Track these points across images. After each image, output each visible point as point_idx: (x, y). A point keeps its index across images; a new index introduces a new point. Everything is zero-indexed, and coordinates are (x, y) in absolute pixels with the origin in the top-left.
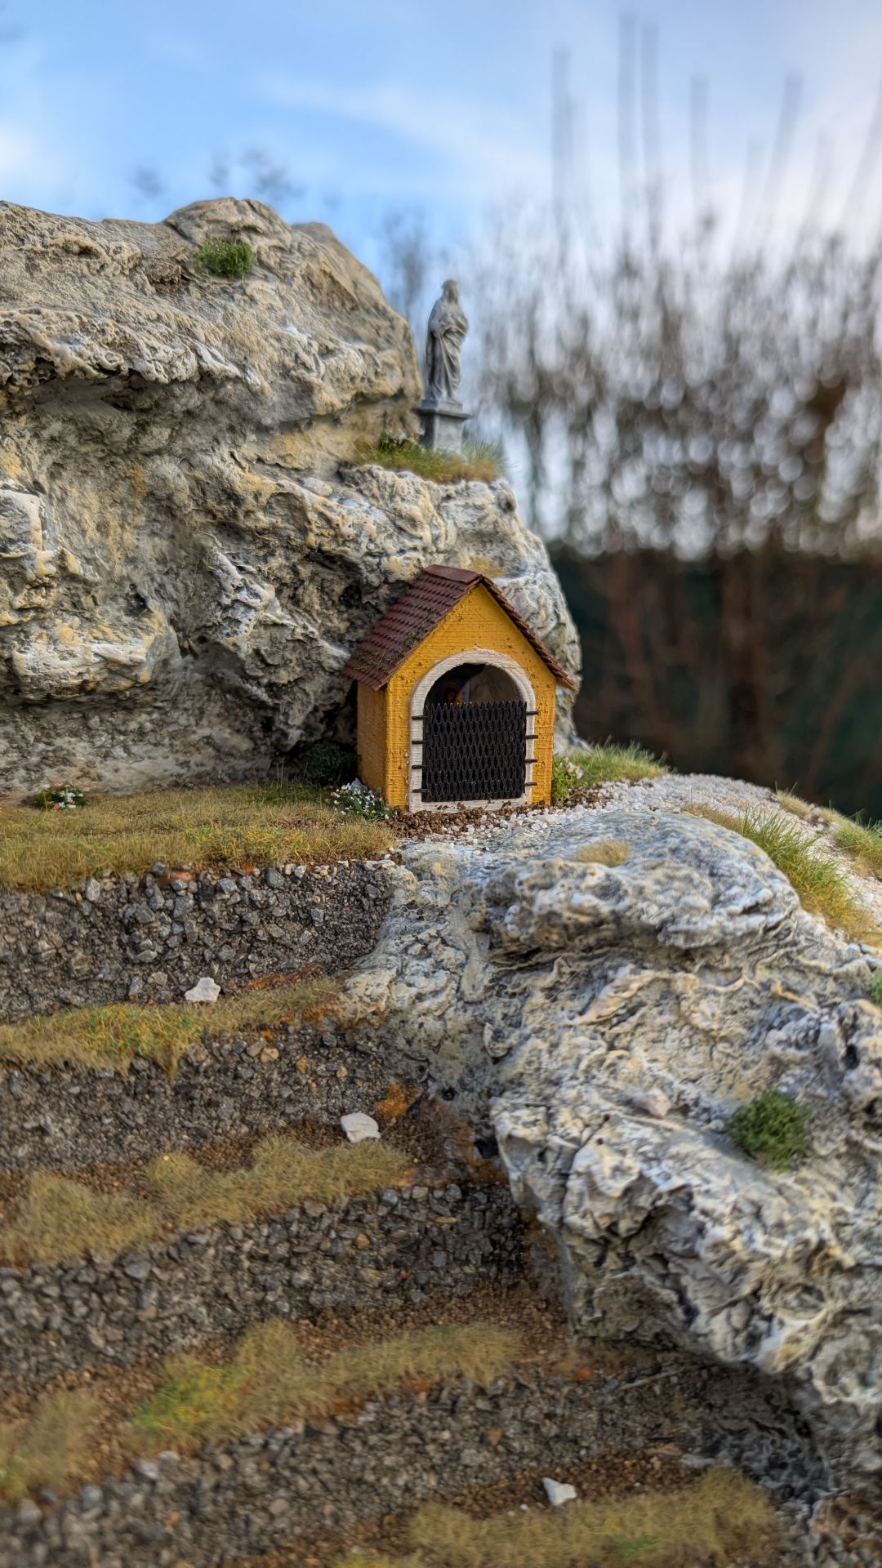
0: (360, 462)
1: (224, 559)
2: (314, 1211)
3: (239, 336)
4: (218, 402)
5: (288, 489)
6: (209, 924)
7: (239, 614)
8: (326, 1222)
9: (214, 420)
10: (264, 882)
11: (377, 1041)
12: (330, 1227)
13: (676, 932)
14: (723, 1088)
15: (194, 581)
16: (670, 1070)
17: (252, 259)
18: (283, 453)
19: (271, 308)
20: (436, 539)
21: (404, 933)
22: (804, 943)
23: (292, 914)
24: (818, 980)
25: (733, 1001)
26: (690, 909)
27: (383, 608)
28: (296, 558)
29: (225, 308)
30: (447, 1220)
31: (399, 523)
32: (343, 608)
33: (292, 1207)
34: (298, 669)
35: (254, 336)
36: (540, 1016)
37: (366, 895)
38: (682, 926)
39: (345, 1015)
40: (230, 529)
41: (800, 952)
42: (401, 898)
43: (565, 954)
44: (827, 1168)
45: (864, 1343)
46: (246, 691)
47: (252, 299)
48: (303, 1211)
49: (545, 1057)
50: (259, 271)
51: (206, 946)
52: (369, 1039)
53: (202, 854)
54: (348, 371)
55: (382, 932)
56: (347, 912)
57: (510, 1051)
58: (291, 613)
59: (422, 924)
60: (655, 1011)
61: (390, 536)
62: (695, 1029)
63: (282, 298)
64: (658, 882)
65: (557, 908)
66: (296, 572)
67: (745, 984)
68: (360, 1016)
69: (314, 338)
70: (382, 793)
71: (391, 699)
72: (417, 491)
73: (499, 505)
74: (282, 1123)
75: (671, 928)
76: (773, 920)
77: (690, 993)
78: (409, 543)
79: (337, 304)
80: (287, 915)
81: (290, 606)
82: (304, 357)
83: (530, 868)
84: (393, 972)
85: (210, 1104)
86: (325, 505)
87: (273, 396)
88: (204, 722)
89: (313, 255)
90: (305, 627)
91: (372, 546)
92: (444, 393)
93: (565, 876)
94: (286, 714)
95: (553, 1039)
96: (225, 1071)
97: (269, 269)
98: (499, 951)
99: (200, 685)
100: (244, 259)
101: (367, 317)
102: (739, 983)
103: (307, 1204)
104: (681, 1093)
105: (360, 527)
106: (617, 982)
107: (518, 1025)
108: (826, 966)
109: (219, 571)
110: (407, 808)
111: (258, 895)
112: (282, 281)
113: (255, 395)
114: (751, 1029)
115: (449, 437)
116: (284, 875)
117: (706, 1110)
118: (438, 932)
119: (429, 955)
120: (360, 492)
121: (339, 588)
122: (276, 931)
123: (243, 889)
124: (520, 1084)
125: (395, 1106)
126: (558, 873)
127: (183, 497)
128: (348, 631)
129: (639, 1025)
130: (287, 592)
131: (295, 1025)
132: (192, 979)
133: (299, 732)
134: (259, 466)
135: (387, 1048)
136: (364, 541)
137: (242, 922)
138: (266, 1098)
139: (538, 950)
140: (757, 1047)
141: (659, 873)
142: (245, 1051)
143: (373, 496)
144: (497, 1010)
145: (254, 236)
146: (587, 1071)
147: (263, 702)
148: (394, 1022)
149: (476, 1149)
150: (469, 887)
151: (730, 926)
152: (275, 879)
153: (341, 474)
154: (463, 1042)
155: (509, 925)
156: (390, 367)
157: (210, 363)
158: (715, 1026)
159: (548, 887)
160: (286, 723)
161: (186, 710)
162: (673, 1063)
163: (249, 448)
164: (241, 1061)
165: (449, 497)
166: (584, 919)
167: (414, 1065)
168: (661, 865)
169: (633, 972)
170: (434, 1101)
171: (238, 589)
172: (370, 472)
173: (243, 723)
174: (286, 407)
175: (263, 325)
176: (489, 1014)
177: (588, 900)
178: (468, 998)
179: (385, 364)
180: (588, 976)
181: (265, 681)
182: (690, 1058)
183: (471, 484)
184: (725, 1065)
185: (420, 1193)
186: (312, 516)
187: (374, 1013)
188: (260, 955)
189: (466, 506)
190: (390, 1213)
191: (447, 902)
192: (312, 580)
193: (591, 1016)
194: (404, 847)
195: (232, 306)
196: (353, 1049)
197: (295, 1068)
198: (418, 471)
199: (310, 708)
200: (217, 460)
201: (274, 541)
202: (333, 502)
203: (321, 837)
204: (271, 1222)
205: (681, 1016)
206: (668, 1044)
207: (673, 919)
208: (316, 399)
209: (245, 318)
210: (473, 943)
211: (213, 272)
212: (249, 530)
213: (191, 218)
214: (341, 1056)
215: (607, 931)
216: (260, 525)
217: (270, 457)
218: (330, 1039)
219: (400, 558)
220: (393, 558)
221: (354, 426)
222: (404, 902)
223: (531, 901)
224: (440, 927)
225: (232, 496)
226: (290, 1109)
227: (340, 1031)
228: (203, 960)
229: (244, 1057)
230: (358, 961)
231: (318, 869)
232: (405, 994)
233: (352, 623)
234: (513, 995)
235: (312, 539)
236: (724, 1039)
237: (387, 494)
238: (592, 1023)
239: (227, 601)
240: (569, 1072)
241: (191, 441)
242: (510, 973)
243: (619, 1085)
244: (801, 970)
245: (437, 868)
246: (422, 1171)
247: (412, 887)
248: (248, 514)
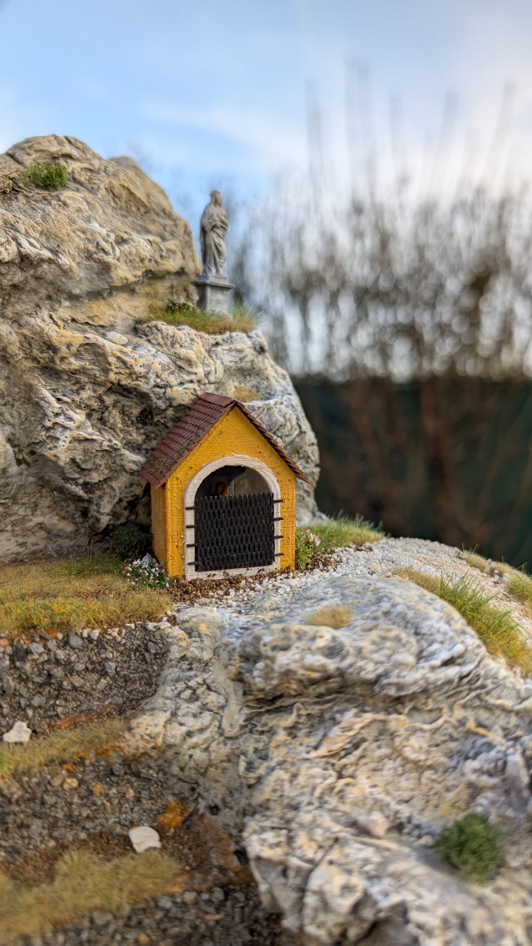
0: (149, 320)
1: (46, 393)
2: (100, 920)
3: (54, 230)
4: (37, 278)
5: (92, 341)
6: (23, 679)
7: (58, 433)
8: (112, 928)
9: (35, 292)
10: (65, 643)
11: (156, 769)
12: (116, 931)
13: (389, 684)
14: (430, 808)
15: (23, 410)
16: (388, 793)
17: (65, 175)
18: (91, 315)
19: (79, 210)
20: (207, 374)
21: (178, 680)
22: (490, 686)
23: (91, 667)
24: (503, 716)
25: (437, 736)
26: (399, 665)
27: (170, 424)
28: (101, 390)
29: (44, 210)
30: (213, 917)
31: (179, 363)
32: (140, 425)
33: (83, 917)
34: (106, 472)
35: (66, 230)
36: (283, 751)
37: (147, 650)
38: (393, 679)
39: (129, 751)
40: (50, 371)
41: (488, 693)
42: (175, 653)
43: (302, 700)
44: (518, 878)
46: (67, 489)
47: (65, 204)
48: (92, 921)
49: (287, 786)
50: (72, 185)
51: (21, 695)
52: (150, 768)
53: (17, 623)
54: (138, 254)
55: (161, 679)
56: (134, 664)
57: (259, 780)
58: (99, 430)
59: (192, 673)
60: (375, 745)
61: (173, 373)
62: (406, 760)
63: (88, 203)
64: (374, 643)
65: (293, 666)
66: (102, 401)
67: (446, 722)
68: (141, 751)
69: (113, 231)
70: (164, 567)
71: (169, 494)
72: (192, 340)
73: (255, 349)
74: (83, 835)
75: (385, 681)
76: (466, 669)
77: (402, 731)
78: (187, 378)
79: (134, 209)
80: (87, 668)
81: (99, 425)
82: (103, 244)
83: (272, 633)
84: (168, 714)
85: (22, 826)
86: (121, 351)
87: (80, 273)
88: (38, 512)
89: (115, 175)
90: (110, 441)
91: (158, 380)
92: (214, 270)
93: (299, 638)
94: (98, 505)
95: (293, 770)
96: (33, 799)
97: (81, 184)
98: (250, 697)
99: (34, 486)
100: (60, 176)
101: (156, 218)
102: (441, 721)
103: (96, 915)
104: (397, 812)
105: (149, 367)
106: (343, 725)
107: (265, 758)
108: (508, 703)
109: (42, 403)
110: (184, 577)
111: (61, 654)
112: (90, 192)
113: (66, 272)
114: (451, 757)
115: (218, 302)
116: (82, 638)
117: (418, 827)
118: (204, 681)
119: (197, 699)
120: (149, 341)
121: (136, 411)
122: (77, 681)
123: (49, 650)
124: (268, 809)
125: (173, 818)
126: (293, 636)
127: (14, 349)
128: (144, 442)
129: (362, 757)
130: (96, 416)
131: (91, 757)
132: (11, 722)
133: (108, 518)
134: (73, 324)
135: (165, 774)
136: (152, 377)
137: (50, 676)
138: (69, 817)
139: (281, 696)
140: (456, 774)
141: (374, 635)
142: (49, 783)
143: (159, 344)
144: (250, 745)
145: (70, 161)
146: (320, 798)
147: (80, 497)
148: (170, 754)
149: (235, 858)
150: (227, 645)
151: (432, 677)
152: (75, 641)
153: (137, 329)
154: (224, 770)
155: (257, 679)
156: (174, 252)
157: (27, 248)
158: (422, 757)
159: (285, 649)
160: (98, 512)
161: (24, 504)
162: (390, 788)
163: (65, 311)
164: (46, 791)
165: (217, 344)
166: (315, 675)
167: (186, 787)
168: (375, 627)
169: (356, 715)
170: (202, 816)
171: (57, 415)
172: (156, 327)
173: (67, 512)
174: (91, 281)
175: (72, 222)
176: (243, 748)
177: (318, 660)
178: (228, 734)
179: (168, 250)
180: (321, 716)
181: (81, 481)
182: (404, 783)
183: (234, 334)
184: (431, 789)
185: (189, 897)
186: (112, 359)
187: (153, 748)
188: (66, 700)
189: (230, 350)
190: (166, 916)
191: (211, 656)
192: (114, 406)
193: (323, 751)
194: (179, 611)
195: (49, 209)
196: (137, 775)
197: (91, 793)
198: (192, 325)
199: (116, 500)
200: (39, 321)
201: (84, 379)
202: (128, 349)
203: (113, 605)
204: (65, 931)
205: (395, 750)
206: (385, 772)
207: (386, 674)
208: (113, 275)
209: (58, 218)
210: (230, 690)
211: (37, 186)
212: (64, 371)
213: (23, 149)
214: (129, 781)
215: (334, 683)
216: (72, 367)
217: (81, 317)
218: (118, 768)
219: (180, 389)
220: (175, 388)
221: (148, 295)
222: (178, 655)
223: (273, 660)
224: (206, 676)
225: (51, 347)
226: (89, 825)
227: (126, 762)
228: (20, 707)
229: (49, 787)
230: (143, 702)
231: (110, 631)
232: (176, 732)
233: (148, 436)
234: (262, 733)
235: (112, 376)
236: (430, 767)
237: (169, 343)
238: (324, 757)
239: (48, 424)
240: (305, 799)
241: (19, 307)
242: (260, 714)
243: (346, 808)
244: (489, 708)
245: (203, 628)
246: (192, 877)
247: (184, 644)
248: (63, 359)
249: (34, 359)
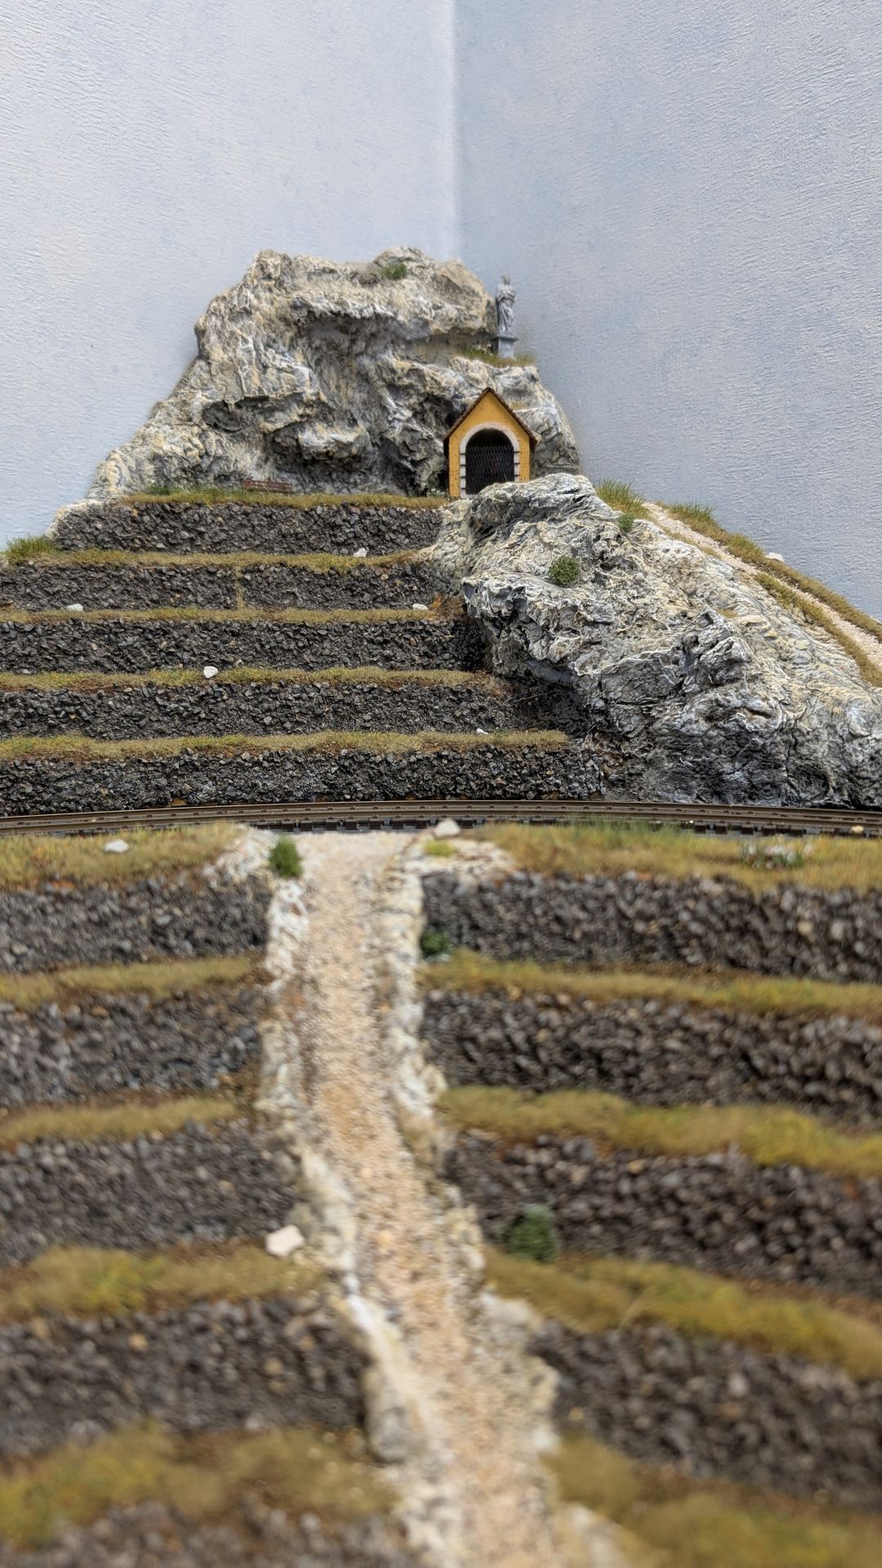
1: (390, 400)
4: (385, 329)
7: (395, 424)
8: (397, 628)
9: (383, 338)
10: (388, 513)
11: (429, 574)
12: (399, 632)
15: (377, 412)
18: (418, 355)
23: (400, 530)
28: (421, 399)
33: (384, 620)
34: (425, 454)
37: (432, 521)
39: (416, 564)
40: (392, 387)
44: (586, 586)
45: (597, 655)
48: (388, 623)
51: (364, 540)
52: (425, 572)
53: (363, 501)
54: (448, 316)
55: (437, 537)
56: (423, 530)
66: (422, 406)
82: (425, 309)
85: (360, 595)
87: (410, 326)
88: (385, 482)
92: (504, 328)
94: (419, 475)
96: (366, 582)
99: (383, 464)
103: (390, 620)
109: (388, 406)
111: (385, 519)
115: (507, 349)
116: (396, 511)
118: (458, 532)
122: (393, 536)
123: (379, 515)
127: (372, 374)
132: (357, 548)
133: (426, 484)
134: (407, 360)
136: (453, 390)
137: (379, 530)
138: (384, 597)
142: (374, 574)
143: (458, 370)
147: (409, 469)
148: (436, 565)
152: (393, 513)
160: (419, 480)
161: (376, 474)
163: (402, 352)
164: (372, 578)
165: (500, 372)
171: (395, 412)
173: (401, 482)
181: (409, 458)
186: (428, 379)
190: (424, 629)
194: (449, 504)
197: (395, 584)
199: (431, 472)
200: (386, 357)
204: (375, 626)
205: (540, 539)
212: (400, 387)
216: (405, 384)
217: (412, 356)
218: (410, 572)
222: (447, 522)
225: (393, 371)
227: (413, 568)
228: (363, 545)
239: (390, 419)
248: (399, 378)
249: (384, 380)
